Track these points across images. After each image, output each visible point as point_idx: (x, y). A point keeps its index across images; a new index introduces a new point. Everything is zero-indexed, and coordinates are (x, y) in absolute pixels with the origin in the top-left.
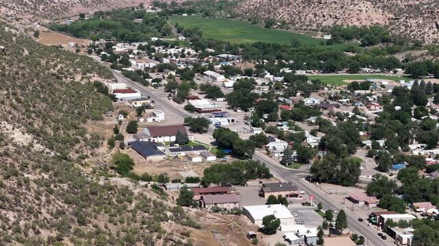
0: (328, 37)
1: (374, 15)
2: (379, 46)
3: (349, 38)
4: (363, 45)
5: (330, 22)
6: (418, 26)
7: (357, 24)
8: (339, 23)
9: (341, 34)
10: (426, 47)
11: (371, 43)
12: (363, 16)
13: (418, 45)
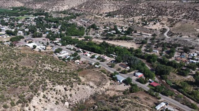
0: (12, 9)
1: (20, 4)
2: (24, 10)
3: (16, 9)
4: (21, 10)
5: (11, 6)
6: (31, 6)
7: (17, 6)
8: (13, 6)
9: (15, 9)
10: (35, 10)
11: (22, 10)
12: (18, 4)
13: (33, 10)
